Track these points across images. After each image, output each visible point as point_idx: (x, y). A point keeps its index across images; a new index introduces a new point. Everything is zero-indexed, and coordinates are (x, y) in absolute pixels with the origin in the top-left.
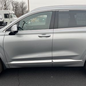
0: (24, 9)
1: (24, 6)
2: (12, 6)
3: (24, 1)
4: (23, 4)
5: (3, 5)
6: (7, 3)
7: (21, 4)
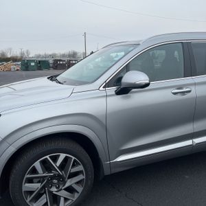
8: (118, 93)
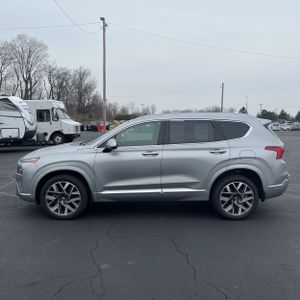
0: (86, 90)
1: (86, 81)
2: (47, 82)
3: (85, 68)
4: (82, 75)
5: (21, 79)
6: (32, 73)
7: (77, 77)
8: (104, 151)
